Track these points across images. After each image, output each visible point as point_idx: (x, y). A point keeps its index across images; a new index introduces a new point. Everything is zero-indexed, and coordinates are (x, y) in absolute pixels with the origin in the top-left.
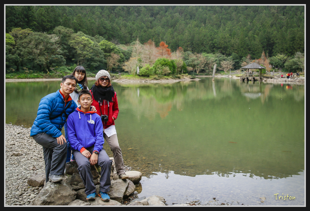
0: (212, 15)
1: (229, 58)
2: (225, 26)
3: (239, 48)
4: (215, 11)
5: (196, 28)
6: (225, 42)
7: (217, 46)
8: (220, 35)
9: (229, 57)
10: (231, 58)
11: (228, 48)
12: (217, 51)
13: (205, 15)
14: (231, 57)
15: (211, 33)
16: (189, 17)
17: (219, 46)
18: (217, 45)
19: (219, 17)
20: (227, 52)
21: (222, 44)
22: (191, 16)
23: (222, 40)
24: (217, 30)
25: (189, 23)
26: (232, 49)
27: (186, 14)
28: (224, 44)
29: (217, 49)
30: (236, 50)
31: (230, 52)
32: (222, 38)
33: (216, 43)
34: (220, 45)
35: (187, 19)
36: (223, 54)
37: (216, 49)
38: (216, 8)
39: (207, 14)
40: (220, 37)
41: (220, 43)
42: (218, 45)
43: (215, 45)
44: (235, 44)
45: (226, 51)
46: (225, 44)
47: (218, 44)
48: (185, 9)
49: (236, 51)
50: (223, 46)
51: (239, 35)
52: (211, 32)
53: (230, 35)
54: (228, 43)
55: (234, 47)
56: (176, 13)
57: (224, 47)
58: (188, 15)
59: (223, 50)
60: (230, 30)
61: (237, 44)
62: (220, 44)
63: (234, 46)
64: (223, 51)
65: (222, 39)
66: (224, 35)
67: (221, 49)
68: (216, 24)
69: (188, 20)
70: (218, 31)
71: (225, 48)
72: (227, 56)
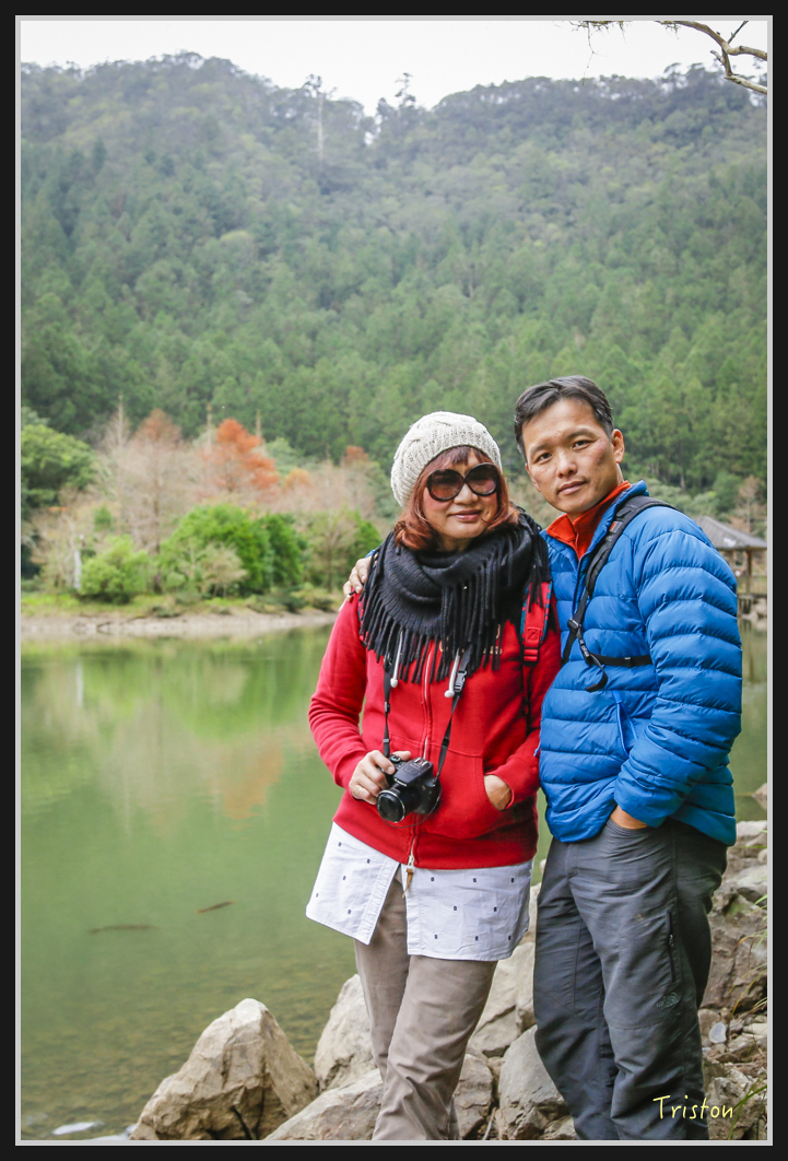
0: (629, 284)
1: (702, 503)
2: (689, 338)
3: (751, 449)
4: (644, 266)
5: (535, 353)
6: (682, 420)
7: (640, 439)
8: (657, 382)
9: (699, 497)
10: (710, 501)
11: (696, 453)
12: (637, 467)
13: (592, 286)
14: (711, 494)
15: (610, 376)
16: (508, 299)
17: (650, 442)
18: (638, 434)
19: (664, 296)
20: (689, 472)
21: (666, 431)
22: (521, 298)
23: (667, 412)
24: (648, 358)
25: (509, 333)
26: (716, 454)
27: (498, 289)
28: (676, 432)
29: (640, 456)
30: (738, 457)
31: (704, 468)
32: (667, 399)
33: (635, 428)
34: (652, 433)
35: (499, 313)
36: (675, 481)
37: (634, 459)
38: (649, 252)
39: (600, 285)
40: (651, 395)
41: (654, 424)
42: (644, 435)
43: (631, 434)
44: (729, 430)
45: (686, 463)
46: (683, 430)
47: (644, 431)
48: (490, 265)
49: (737, 466)
50: (668, 441)
51: (755, 379)
52: (611, 370)
53: (710, 383)
54: (696, 426)
55: (726, 444)
56: (447, 282)
57: (677, 447)
58: (504, 291)
59: (672, 461)
60: (709, 358)
61: (742, 427)
62: (657, 431)
63: (727, 438)
64: (672, 469)
65: (666, 406)
66: (678, 385)
67: (661, 457)
68: (646, 332)
69: (504, 316)
70: (648, 363)
71: (683, 451)
72: (693, 489)
